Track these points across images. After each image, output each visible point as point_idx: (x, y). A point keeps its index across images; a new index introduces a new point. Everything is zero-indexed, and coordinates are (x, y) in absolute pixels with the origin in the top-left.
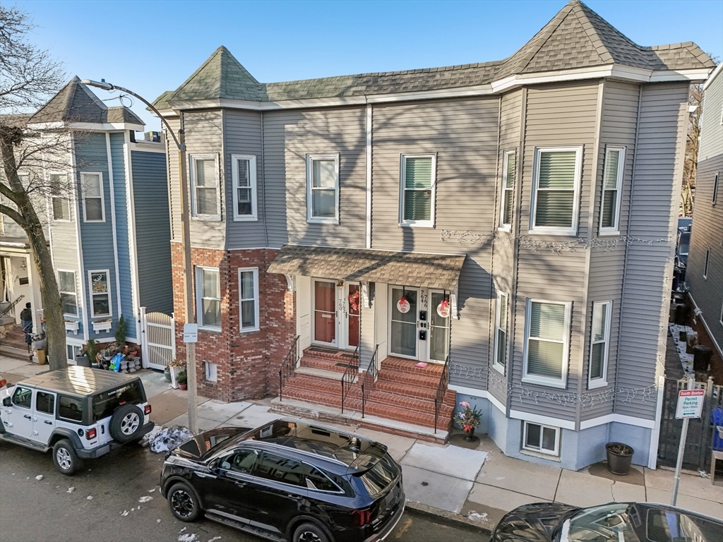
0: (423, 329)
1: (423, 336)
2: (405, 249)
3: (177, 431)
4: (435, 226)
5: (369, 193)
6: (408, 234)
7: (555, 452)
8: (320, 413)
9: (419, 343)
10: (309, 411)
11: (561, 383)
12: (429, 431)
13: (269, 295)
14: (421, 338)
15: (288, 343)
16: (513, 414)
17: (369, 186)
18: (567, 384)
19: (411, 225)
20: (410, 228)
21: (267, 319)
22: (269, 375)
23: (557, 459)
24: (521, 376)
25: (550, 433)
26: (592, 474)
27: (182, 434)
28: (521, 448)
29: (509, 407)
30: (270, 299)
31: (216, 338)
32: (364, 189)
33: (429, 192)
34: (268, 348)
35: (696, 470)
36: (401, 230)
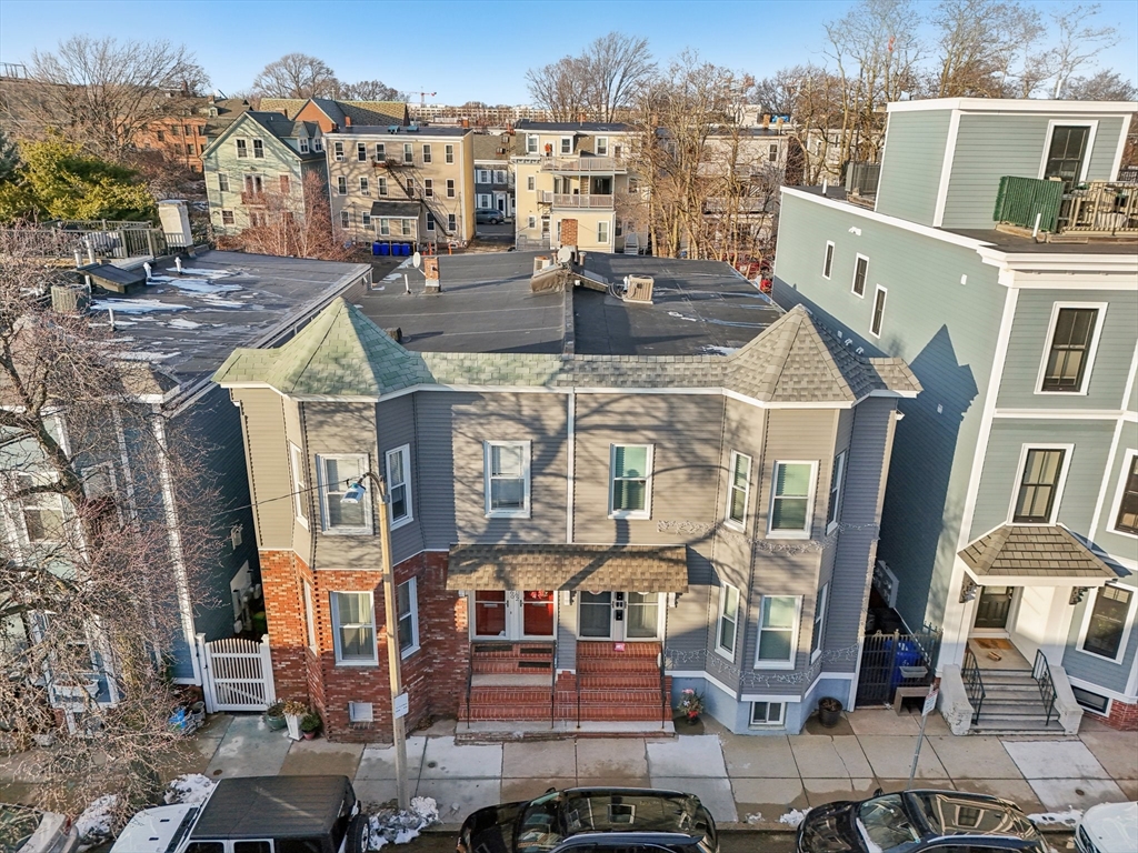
0: (619, 608)
1: (619, 616)
2: (618, 541)
3: (395, 818)
4: (651, 518)
5: (571, 482)
6: (622, 527)
7: (781, 722)
8: (525, 733)
9: (614, 624)
10: (510, 733)
11: (789, 665)
12: (655, 726)
13: (430, 604)
14: (617, 619)
15: (461, 656)
16: (745, 698)
17: (571, 474)
18: (796, 665)
19: (628, 518)
20: (626, 521)
21: (429, 631)
22: (432, 695)
23: (782, 728)
24: (753, 664)
25: (776, 707)
26: (812, 734)
27: (402, 819)
28: (750, 724)
29: (740, 692)
30: (432, 609)
31: (370, 674)
32: (566, 477)
33: (644, 482)
34: (430, 666)
35: (882, 704)
36: (614, 522)
